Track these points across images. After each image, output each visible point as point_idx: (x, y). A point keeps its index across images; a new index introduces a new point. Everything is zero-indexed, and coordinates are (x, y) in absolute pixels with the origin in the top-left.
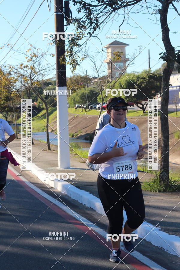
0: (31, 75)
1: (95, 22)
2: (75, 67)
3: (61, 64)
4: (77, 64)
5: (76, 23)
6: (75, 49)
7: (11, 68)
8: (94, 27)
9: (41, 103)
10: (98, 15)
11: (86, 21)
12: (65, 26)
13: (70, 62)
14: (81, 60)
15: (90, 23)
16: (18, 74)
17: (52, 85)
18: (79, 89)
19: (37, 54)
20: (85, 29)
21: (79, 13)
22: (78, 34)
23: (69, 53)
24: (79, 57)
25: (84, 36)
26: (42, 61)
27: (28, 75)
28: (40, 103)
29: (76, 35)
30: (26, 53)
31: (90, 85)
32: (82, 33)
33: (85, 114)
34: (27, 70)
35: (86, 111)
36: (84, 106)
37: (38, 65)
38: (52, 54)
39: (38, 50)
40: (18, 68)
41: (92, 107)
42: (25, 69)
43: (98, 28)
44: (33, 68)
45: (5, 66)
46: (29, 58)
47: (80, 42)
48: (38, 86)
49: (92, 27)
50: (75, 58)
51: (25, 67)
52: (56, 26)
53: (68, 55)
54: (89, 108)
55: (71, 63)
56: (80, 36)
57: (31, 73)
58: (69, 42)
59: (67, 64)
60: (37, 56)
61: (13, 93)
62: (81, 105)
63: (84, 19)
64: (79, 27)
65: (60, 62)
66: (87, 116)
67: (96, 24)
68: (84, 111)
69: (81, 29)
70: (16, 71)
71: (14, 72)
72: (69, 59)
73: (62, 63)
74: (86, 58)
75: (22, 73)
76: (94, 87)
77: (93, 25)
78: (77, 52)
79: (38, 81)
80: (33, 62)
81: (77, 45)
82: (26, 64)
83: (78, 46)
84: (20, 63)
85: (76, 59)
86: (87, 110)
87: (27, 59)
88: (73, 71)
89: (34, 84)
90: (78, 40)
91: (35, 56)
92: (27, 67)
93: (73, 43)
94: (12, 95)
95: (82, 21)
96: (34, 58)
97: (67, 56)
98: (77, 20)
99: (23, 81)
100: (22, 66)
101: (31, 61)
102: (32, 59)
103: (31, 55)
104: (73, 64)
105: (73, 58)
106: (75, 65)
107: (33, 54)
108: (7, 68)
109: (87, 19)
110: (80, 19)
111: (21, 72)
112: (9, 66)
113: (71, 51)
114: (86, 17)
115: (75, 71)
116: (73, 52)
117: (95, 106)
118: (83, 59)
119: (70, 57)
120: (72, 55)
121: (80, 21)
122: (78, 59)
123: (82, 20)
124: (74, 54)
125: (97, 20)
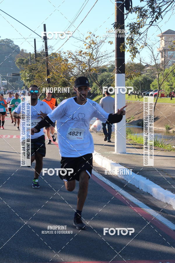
0: (89, 62)
1: (158, 11)
2: (135, 55)
3: (121, 51)
4: (137, 52)
5: (138, 12)
6: (136, 37)
7: (70, 54)
8: (156, 16)
9: (96, 89)
10: (160, 4)
11: (148, 10)
12: (125, 14)
13: (130, 49)
14: (141, 48)
15: (152, 12)
16: (77, 60)
17: (107, 71)
18: (135, 76)
19: (95, 41)
20: (146, 18)
21: (141, 2)
22: (139, 22)
23: (129, 41)
24: (139, 45)
25: (145, 24)
26: (100, 48)
27: (86, 62)
28: (94, 88)
29: (138, 24)
30: (85, 40)
31: (143, 72)
32: (143, 22)
33: (138, 100)
34: (86, 56)
35: (139, 98)
36: (137, 92)
37: (95, 52)
38: (110, 42)
39: (96, 37)
40: (76, 55)
41: (144, 94)
42: (84, 56)
43: (160, 17)
44: (91, 55)
45: (65, 53)
46: (87, 45)
47: (141, 30)
48: (96, 72)
49: (155, 16)
50: (135, 45)
51: (83, 54)
52: (116, 14)
53: (129, 43)
54: (142, 95)
55: (131, 51)
56: (141, 24)
57: (89, 60)
58: (130, 30)
59: (127, 51)
60: (96, 44)
61: (72, 79)
62: (135, 92)
63: (146, 8)
64: (141, 15)
65: (120, 49)
66: (140, 103)
67: (158, 13)
68: (137, 97)
69: (143, 18)
70: (74, 57)
71: (73, 58)
72: (130, 47)
73: (123, 50)
74: (146, 46)
75: (80, 60)
76: (147, 75)
77: (156, 14)
78: (137, 40)
79: (95, 68)
80: (92, 49)
81: (138, 33)
82: (84, 51)
83: (139, 35)
84: (79, 50)
85: (136, 47)
86: (140, 96)
87: (86, 46)
88: (133, 58)
89: (92, 70)
90: (139, 28)
91: (94, 43)
92: (85, 53)
93: (134, 31)
94: (71, 81)
95: (144, 10)
96: (93, 45)
97: (127, 44)
98: (139, 8)
99: (81, 67)
100: (81, 53)
101: (90, 48)
102: (90, 46)
103: (89, 42)
104: (133, 51)
105: (133, 46)
106: (134, 53)
107: (91, 41)
108: (67, 54)
109: (149, 8)
110: (142, 8)
111: (80, 58)
112: (68, 52)
113: (132, 39)
114: (149, 6)
115: (135, 58)
116: (134, 40)
117: (148, 93)
118: (143, 47)
119: (130, 45)
120: (132, 43)
121: (141, 10)
122: (138, 47)
123: (143, 8)
124: (134, 42)
125: (160, 9)
